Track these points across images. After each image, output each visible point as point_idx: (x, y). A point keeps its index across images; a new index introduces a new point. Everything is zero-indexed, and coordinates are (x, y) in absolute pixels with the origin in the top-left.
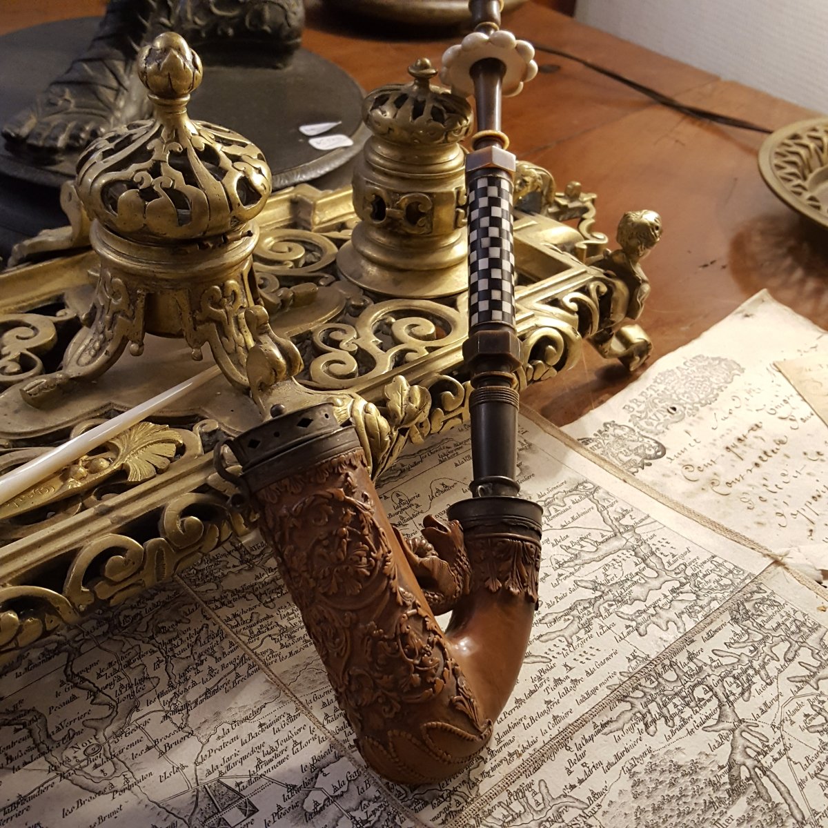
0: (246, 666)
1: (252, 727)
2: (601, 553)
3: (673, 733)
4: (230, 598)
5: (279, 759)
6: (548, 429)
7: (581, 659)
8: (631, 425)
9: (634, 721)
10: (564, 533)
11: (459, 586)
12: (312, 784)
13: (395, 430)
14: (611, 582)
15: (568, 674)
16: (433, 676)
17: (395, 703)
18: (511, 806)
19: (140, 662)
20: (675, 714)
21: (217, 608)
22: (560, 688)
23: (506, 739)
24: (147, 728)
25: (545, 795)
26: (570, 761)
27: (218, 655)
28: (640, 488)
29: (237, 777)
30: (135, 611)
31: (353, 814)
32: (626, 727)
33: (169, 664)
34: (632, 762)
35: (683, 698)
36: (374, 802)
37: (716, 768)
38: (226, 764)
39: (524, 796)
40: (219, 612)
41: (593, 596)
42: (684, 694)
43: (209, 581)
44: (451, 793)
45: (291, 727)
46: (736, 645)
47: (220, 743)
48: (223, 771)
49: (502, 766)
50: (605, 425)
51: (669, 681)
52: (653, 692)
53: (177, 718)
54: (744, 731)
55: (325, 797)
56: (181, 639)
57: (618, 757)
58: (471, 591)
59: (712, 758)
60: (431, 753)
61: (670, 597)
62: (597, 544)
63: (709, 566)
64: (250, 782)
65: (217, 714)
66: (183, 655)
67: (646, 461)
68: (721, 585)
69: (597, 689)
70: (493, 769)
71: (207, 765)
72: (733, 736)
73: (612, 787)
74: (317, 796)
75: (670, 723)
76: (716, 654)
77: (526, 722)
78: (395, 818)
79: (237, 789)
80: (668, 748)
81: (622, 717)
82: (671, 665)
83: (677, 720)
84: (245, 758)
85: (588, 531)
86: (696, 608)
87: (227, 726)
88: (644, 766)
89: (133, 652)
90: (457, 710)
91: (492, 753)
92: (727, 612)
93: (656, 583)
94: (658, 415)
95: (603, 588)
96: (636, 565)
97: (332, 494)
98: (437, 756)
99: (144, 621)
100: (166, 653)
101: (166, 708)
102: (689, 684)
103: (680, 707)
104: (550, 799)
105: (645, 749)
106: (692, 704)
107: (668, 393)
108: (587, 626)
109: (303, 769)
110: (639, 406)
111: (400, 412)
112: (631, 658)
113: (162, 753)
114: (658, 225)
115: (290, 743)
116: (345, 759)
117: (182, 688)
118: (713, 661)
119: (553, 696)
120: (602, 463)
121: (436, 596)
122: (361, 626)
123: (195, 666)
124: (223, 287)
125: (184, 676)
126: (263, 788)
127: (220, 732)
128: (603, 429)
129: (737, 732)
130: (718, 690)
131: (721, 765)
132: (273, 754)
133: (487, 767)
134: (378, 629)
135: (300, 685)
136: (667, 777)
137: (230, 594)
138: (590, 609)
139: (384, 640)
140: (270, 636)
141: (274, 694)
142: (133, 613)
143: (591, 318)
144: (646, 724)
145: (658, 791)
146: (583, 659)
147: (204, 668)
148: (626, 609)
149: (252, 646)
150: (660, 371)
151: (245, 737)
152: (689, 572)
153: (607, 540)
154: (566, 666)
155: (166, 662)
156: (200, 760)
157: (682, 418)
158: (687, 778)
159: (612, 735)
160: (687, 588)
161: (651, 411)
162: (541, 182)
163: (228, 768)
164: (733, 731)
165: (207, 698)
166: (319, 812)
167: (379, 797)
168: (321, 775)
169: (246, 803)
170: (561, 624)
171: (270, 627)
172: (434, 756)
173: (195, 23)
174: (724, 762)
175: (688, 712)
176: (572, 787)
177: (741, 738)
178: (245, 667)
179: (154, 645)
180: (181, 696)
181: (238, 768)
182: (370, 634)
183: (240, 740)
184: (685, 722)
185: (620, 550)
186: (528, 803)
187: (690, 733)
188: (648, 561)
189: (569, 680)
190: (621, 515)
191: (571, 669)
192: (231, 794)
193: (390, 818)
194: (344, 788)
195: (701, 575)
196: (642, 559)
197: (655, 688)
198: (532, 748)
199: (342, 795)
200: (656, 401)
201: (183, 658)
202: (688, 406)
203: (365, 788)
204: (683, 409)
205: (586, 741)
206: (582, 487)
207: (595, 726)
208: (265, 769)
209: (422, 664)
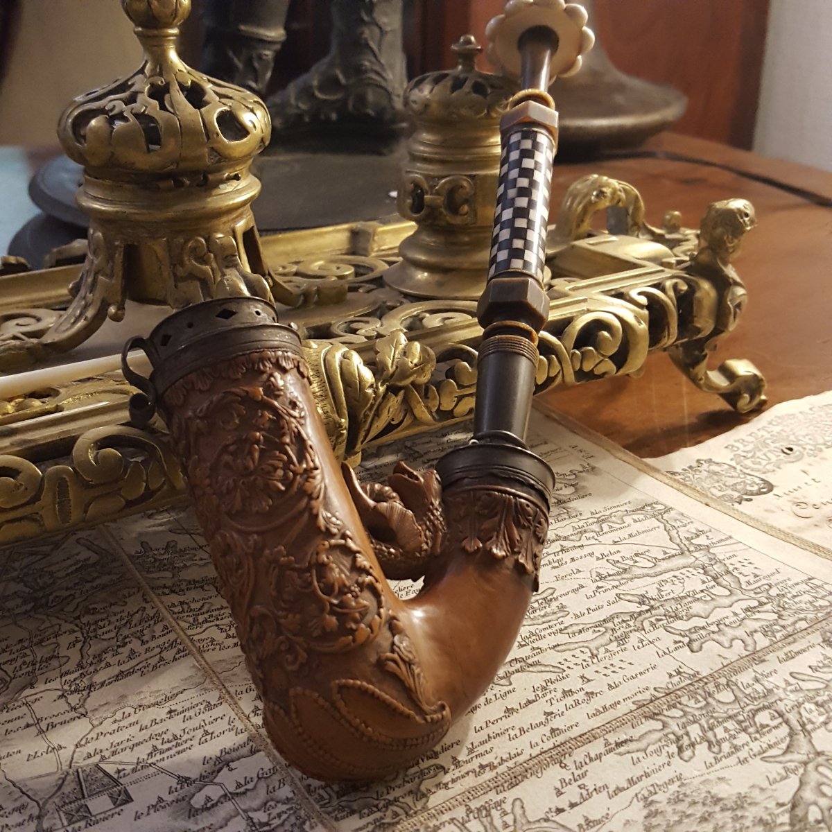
0: (175, 650)
1: (161, 712)
2: (658, 569)
3: (717, 760)
4: (183, 587)
5: (180, 748)
6: (620, 455)
7: (606, 671)
8: (733, 463)
9: (664, 743)
10: (616, 548)
11: (427, 543)
12: (211, 777)
13: (382, 385)
14: (666, 598)
15: (583, 686)
16: (357, 622)
17: (301, 651)
18: (467, 825)
19: (54, 640)
20: (724, 740)
21: (164, 594)
22: (569, 700)
23: (481, 749)
24: (34, 706)
25: (518, 817)
26: (563, 781)
27: (145, 638)
28: (725, 511)
29: (121, 763)
30: (68, 593)
31: (251, 814)
32: (651, 748)
33: (87, 644)
34: (652, 789)
35: (740, 722)
36: (285, 803)
37: (772, 805)
38: (113, 749)
39: (489, 815)
40: (164, 598)
41: (638, 610)
42: (741, 718)
43: (167, 570)
44: (390, 803)
45: (207, 716)
46: (825, 670)
47: (115, 726)
48: (107, 756)
49: (467, 778)
50: (698, 461)
51: (722, 703)
52: (697, 713)
53: (74, 699)
54: (822, 765)
55: (223, 793)
56: (110, 621)
57: (631, 782)
58: (443, 552)
59: (769, 793)
60: (343, 721)
61: (743, 615)
62: (656, 561)
63: (803, 587)
64: (134, 770)
65: (123, 697)
66: (106, 636)
67: (745, 497)
68: (815, 606)
69: (619, 703)
70: (453, 781)
71: (90, 748)
72: (805, 770)
73: (617, 815)
74: (213, 792)
75: (716, 749)
76: (794, 678)
77: (512, 733)
78: (304, 823)
79: (116, 776)
80: (707, 777)
81: (647, 736)
82: (728, 685)
83: (726, 747)
84: (138, 744)
85: (647, 548)
86: (775, 627)
87: (128, 710)
88: (667, 795)
89: (50, 631)
90: (388, 671)
91: (456, 763)
92: (818, 632)
93: (727, 601)
94: (769, 455)
95: (652, 602)
96: (704, 582)
97: (247, 392)
98: (351, 725)
99: (75, 602)
100: (88, 633)
101: (66, 687)
102: (751, 707)
103: (732, 732)
104: (524, 821)
105: (673, 775)
106: (751, 730)
107: (784, 434)
108: (622, 640)
109: (205, 761)
110: (745, 446)
111: (390, 365)
112: (674, 673)
113: (41, 732)
114: (748, 212)
115: (201, 732)
116: (262, 753)
117: (92, 669)
118: (788, 683)
119: (558, 707)
120: (682, 487)
121: (392, 550)
122: (267, 552)
123: (115, 648)
124: (208, 239)
125: (99, 658)
126: (147, 777)
127: (119, 715)
128: (694, 464)
129: (811, 766)
130: (793, 718)
131: (781, 801)
132: (174, 743)
133: (447, 778)
134: (288, 555)
135: (235, 675)
136: (699, 811)
137: (185, 583)
138: (631, 623)
139: (294, 569)
140: (217, 625)
141: (197, 681)
142: (65, 594)
143: (667, 318)
144: (680, 749)
145: (683, 825)
146: (608, 672)
147: (125, 651)
148: (679, 625)
149: (189, 632)
150: (779, 415)
151: (146, 722)
152: (773, 592)
153: (669, 557)
154: (582, 677)
155: (84, 643)
156: (83, 742)
157: (799, 459)
158: (728, 814)
159: (629, 756)
160: (768, 607)
161: (760, 450)
162: (623, 195)
163: (114, 753)
164: (805, 764)
165: (117, 680)
166: (209, 809)
167: (292, 799)
168: (225, 769)
169: (120, 791)
170: (589, 635)
171: (220, 618)
172: (347, 725)
173: (298, 107)
174: (786, 797)
175: (743, 738)
176: (560, 811)
177: (815, 773)
178: (173, 652)
179: (77, 625)
180: (88, 677)
181: (127, 755)
182: (276, 561)
183: (139, 725)
184: (736, 749)
185: (684, 567)
186: (491, 823)
187: (743, 762)
188: (721, 580)
189: (583, 692)
190: (694, 536)
191: (589, 681)
192: (106, 780)
193: (298, 822)
194: (250, 786)
195: (789, 596)
196: (713, 577)
197: (701, 708)
198: (514, 761)
199: (244, 793)
200: (768, 441)
201: (105, 640)
202: (808, 447)
203: (277, 787)
204: (802, 450)
205: (591, 760)
206: (649, 508)
207: (607, 744)
208: (158, 757)
209: (342, 605)
